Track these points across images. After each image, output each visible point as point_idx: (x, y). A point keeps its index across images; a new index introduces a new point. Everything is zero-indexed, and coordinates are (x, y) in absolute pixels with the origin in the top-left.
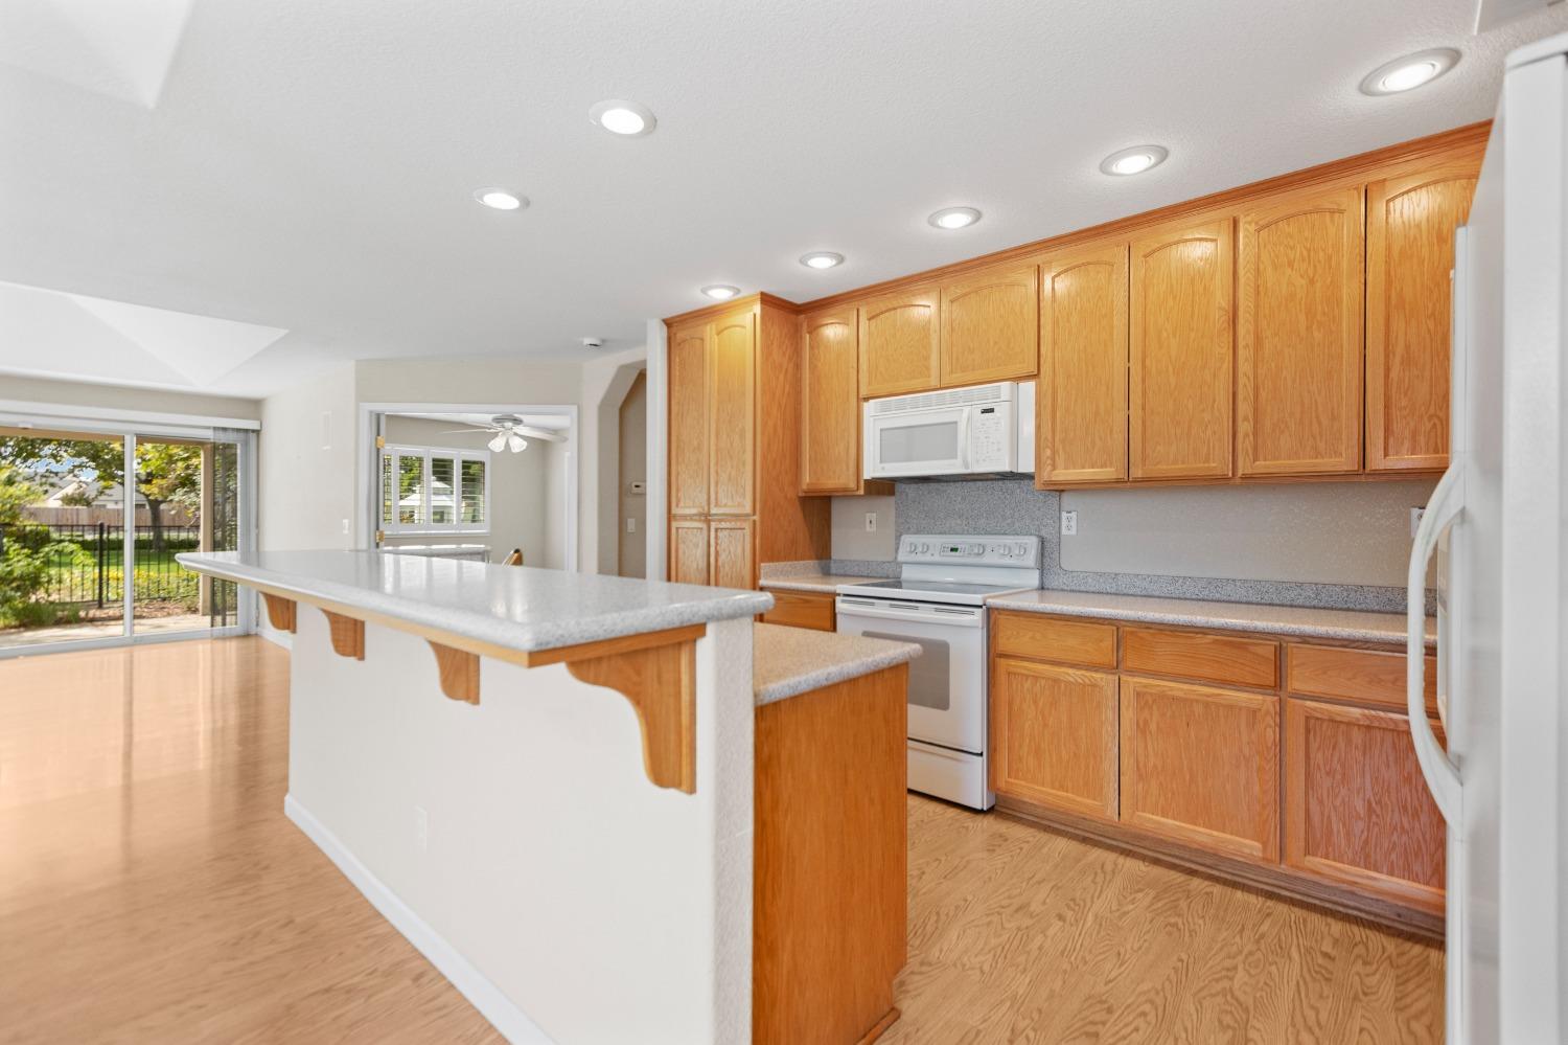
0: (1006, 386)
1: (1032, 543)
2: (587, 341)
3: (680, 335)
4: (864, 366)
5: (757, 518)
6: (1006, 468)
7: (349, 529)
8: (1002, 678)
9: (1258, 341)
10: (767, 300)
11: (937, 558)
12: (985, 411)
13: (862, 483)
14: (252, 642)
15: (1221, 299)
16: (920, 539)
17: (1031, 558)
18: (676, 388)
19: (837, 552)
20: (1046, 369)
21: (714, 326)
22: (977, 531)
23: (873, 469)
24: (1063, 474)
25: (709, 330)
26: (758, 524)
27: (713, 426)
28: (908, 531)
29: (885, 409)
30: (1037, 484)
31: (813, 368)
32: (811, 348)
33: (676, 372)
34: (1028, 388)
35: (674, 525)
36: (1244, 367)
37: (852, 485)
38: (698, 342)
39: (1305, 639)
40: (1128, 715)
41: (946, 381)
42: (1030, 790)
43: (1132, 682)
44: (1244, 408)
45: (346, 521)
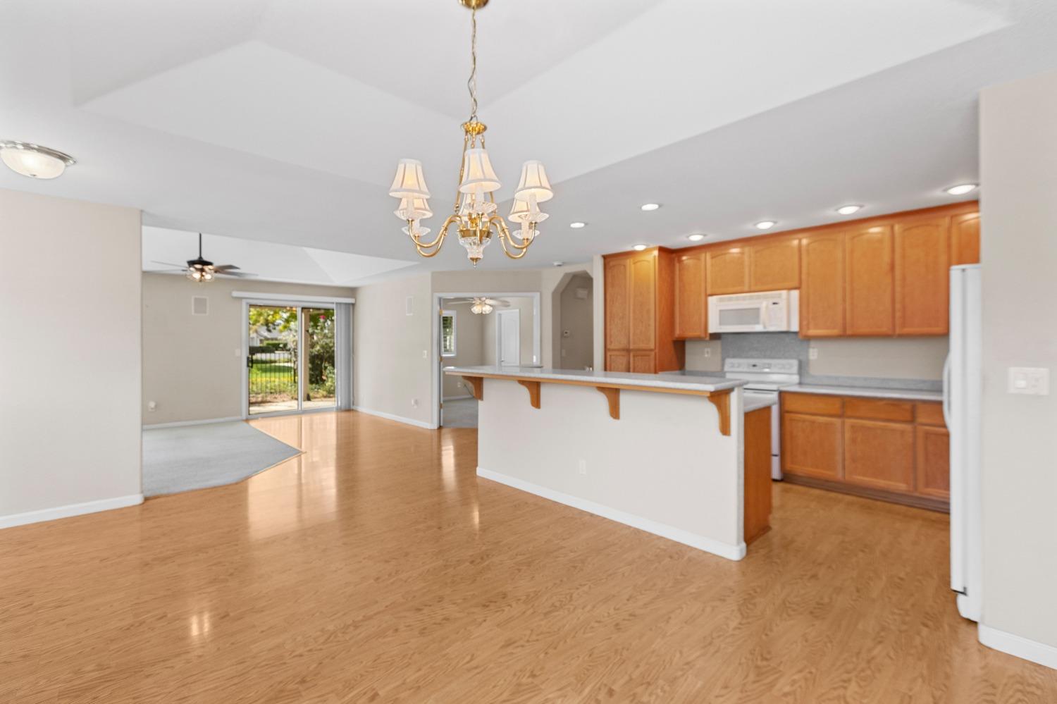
0: (784, 293)
1: (795, 363)
2: (556, 264)
3: (611, 264)
4: (709, 280)
5: (657, 350)
6: (784, 329)
7: (427, 355)
8: (787, 423)
9: (904, 279)
10: (662, 250)
11: (745, 370)
12: (774, 304)
13: (708, 335)
14: (351, 414)
15: (886, 258)
16: (736, 361)
17: (795, 369)
18: (609, 290)
19: (688, 366)
20: (804, 286)
21: (632, 260)
22: (765, 357)
23: (713, 328)
24: (812, 332)
25: (629, 262)
26: (657, 354)
27: (632, 307)
28: (728, 357)
29: (721, 300)
30: (800, 337)
31: (681, 280)
32: (680, 270)
33: (609, 280)
34: (795, 294)
35: (609, 354)
36: (898, 289)
37: (703, 335)
38: (622, 267)
39: (924, 402)
40: (847, 435)
41: (753, 288)
42: (800, 469)
43: (849, 422)
44: (898, 306)
45: (426, 352)
